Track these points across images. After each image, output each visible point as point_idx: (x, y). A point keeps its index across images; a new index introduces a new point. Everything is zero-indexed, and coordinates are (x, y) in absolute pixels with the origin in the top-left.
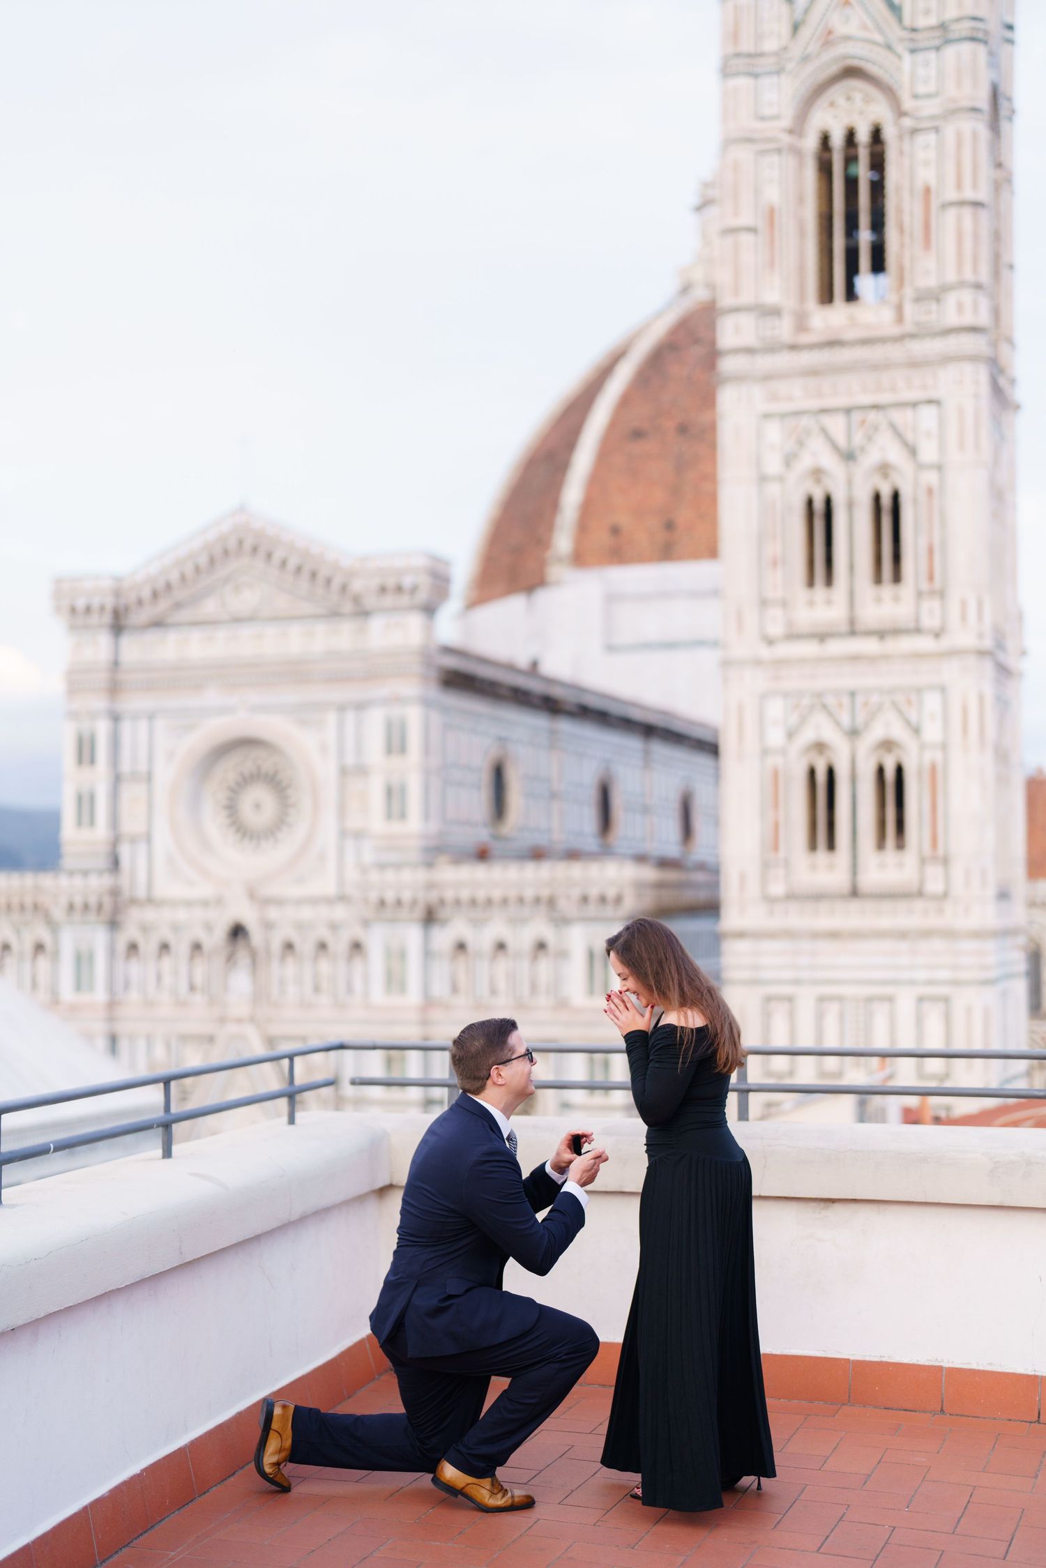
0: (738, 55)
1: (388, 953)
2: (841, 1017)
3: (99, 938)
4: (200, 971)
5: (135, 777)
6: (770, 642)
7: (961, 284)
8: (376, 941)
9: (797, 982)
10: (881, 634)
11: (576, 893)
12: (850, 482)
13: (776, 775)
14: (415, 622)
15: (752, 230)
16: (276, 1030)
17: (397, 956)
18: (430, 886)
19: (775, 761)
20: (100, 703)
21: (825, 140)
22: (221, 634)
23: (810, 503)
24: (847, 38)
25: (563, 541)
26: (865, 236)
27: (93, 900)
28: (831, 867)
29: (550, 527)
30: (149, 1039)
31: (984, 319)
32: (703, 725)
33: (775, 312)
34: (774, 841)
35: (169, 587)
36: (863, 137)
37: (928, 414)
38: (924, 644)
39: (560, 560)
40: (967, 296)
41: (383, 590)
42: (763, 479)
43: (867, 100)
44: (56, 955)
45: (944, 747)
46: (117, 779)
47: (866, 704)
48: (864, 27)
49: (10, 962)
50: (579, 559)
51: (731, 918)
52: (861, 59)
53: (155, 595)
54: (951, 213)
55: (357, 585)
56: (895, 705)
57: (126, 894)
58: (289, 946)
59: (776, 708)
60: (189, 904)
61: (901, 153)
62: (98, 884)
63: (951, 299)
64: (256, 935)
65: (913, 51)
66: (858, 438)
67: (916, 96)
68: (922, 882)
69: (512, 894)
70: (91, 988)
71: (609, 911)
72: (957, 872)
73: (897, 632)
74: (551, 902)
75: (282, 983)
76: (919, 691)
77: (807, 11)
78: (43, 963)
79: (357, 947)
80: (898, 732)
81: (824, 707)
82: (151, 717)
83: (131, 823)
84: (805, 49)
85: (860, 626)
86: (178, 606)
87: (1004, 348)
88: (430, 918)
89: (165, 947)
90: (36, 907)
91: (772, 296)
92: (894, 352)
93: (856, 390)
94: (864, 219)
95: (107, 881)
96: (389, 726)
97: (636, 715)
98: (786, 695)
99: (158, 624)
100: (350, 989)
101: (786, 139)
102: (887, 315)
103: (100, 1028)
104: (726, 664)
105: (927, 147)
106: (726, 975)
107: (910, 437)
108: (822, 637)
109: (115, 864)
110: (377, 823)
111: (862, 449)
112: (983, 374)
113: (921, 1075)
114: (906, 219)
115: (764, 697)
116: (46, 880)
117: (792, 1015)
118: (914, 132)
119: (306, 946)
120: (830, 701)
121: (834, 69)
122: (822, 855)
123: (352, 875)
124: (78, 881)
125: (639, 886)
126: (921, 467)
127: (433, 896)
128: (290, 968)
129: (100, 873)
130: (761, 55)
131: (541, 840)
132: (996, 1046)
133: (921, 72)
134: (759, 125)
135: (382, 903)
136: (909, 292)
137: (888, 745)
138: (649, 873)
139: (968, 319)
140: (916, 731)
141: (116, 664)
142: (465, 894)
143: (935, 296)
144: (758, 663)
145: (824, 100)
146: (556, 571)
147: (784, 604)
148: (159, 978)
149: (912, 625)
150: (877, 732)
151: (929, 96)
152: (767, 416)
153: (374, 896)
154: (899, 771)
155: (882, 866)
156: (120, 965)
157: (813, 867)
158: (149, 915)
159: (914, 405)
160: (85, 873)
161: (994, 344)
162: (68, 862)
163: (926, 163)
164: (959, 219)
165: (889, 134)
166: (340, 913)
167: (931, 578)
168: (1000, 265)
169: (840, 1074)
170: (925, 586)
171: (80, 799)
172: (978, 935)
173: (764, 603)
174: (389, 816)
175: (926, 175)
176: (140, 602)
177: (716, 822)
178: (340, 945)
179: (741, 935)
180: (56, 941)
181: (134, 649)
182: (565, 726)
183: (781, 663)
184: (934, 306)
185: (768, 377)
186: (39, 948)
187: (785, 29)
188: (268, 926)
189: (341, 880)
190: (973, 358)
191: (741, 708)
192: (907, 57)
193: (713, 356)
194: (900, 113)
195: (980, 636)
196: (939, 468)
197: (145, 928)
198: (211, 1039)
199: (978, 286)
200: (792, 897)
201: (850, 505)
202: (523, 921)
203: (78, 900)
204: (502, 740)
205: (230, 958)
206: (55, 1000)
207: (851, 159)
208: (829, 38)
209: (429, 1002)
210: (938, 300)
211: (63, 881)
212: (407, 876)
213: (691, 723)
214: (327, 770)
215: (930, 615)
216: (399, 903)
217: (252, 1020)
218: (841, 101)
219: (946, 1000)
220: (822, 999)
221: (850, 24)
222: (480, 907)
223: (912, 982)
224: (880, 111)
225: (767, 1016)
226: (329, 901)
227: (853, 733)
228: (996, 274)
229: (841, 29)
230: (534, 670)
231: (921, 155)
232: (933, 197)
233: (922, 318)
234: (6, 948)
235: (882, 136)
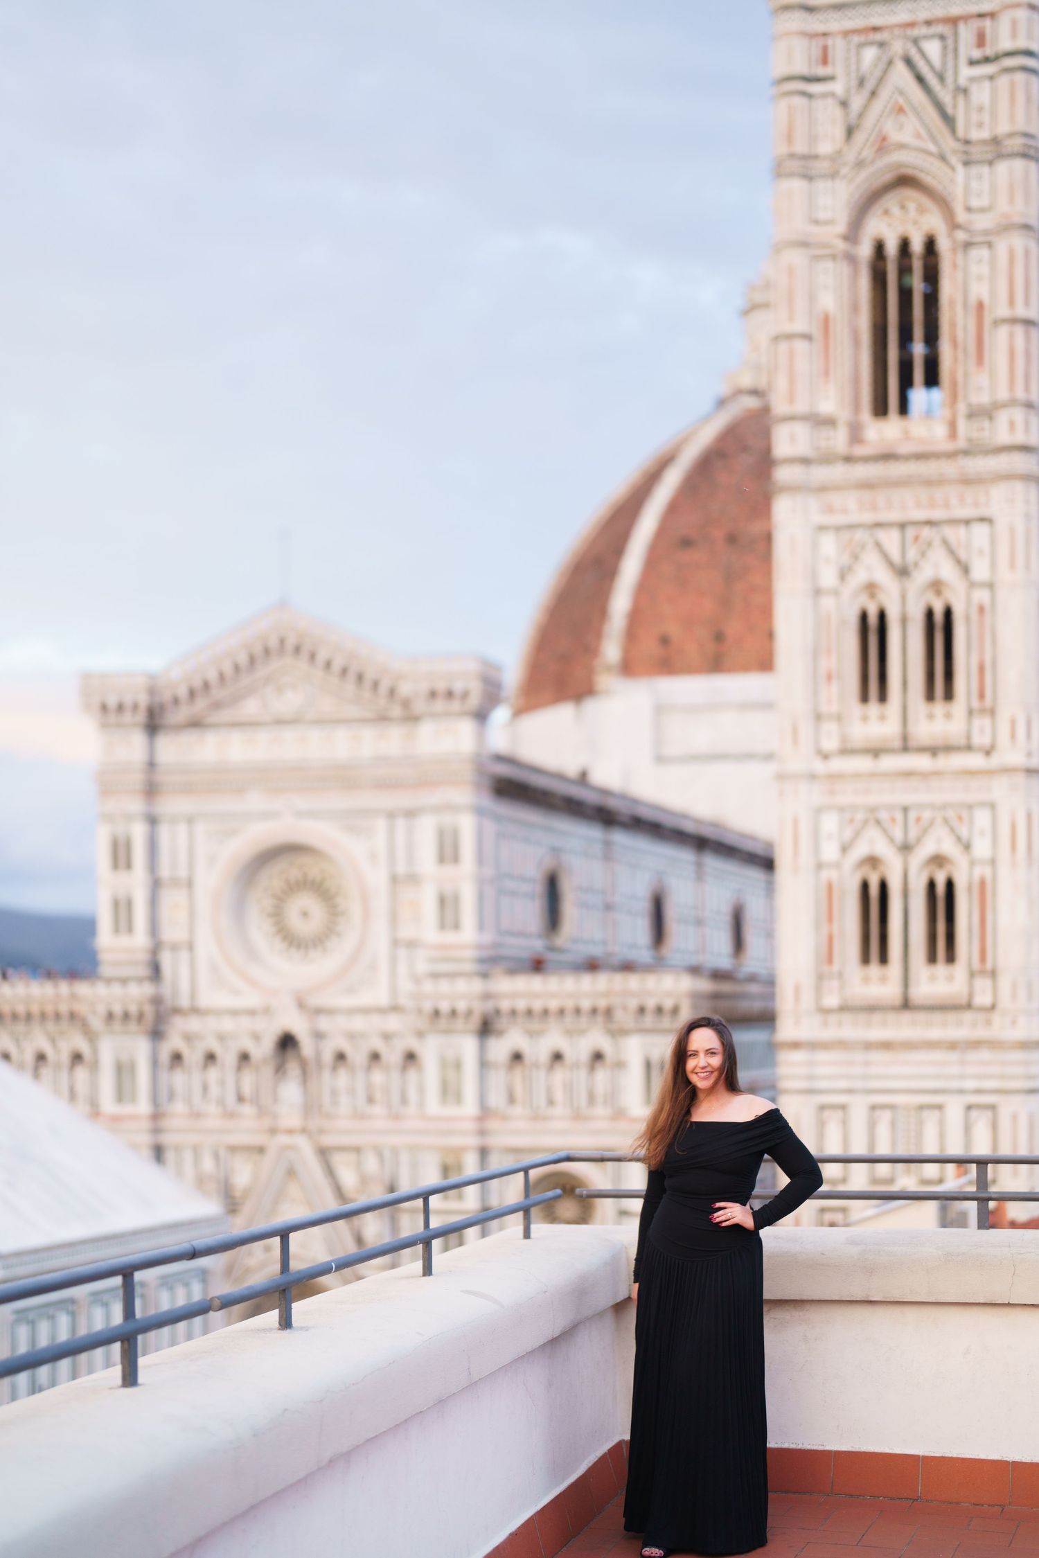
0: (792, 156)
1: (443, 1064)
2: (893, 1124)
3: (141, 1049)
4: (248, 1081)
5: (175, 882)
6: (825, 756)
7: (1013, 402)
8: (430, 1051)
9: (850, 1091)
10: (934, 751)
11: (633, 1004)
12: (903, 598)
13: (830, 888)
14: (466, 728)
15: (807, 337)
16: (328, 1140)
17: (452, 1066)
18: (487, 996)
19: (832, 874)
20: (136, 805)
21: (879, 248)
22: (263, 736)
23: (864, 617)
24: (902, 146)
25: (611, 650)
26: (918, 349)
27: (133, 1009)
28: (883, 979)
29: (599, 634)
30: (196, 1150)
31: (1035, 438)
32: (752, 838)
33: (829, 422)
34: (828, 955)
35: (206, 685)
36: (917, 246)
37: (981, 531)
38: (975, 761)
39: (609, 669)
40: (1018, 414)
41: (433, 695)
42: (818, 592)
43: (921, 210)
44: (95, 1066)
45: (993, 862)
46: (156, 885)
47: (918, 820)
48: (918, 136)
49: (46, 1072)
50: (628, 668)
51: (787, 1029)
52: (915, 168)
53: (192, 694)
54: (1003, 331)
55: (406, 689)
56: (946, 821)
57: (169, 1003)
58: (341, 1057)
59: (830, 823)
60: (235, 1013)
61: (955, 266)
62: (139, 993)
63: (1003, 417)
64: (307, 1046)
65: (966, 163)
66: (912, 554)
67: (969, 209)
68: (971, 995)
69: (569, 1004)
70: (133, 1099)
71: (666, 1022)
72: (1005, 983)
73: (949, 749)
74: (609, 1012)
75: (334, 1093)
76: (970, 807)
77: (861, 115)
78: (81, 1074)
79: (411, 1057)
80: (949, 847)
81: (878, 822)
82: (190, 820)
83: (172, 932)
84: (859, 154)
85: (912, 743)
86: (216, 706)
88: (486, 1029)
89: (211, 1057)
90: (73, 1016)
91: (827, 406)
92: (949, 468)
93: (910, 506)
94: (918, 331)
95: (148, 989)
96: (441, 834)
97: (689, 827)
98: (841, 809)
99: (195, 724)
100: (404, 1100)
101: (841, 245)
102: (940, 431)
103: (145, 1139)
104: (781, 777)
105: (980, 261)
106: (784, 1084)
107: (963, 555)
108: (876, 752)
109: (156, 972)
110: (429, 932)
111: (916, 565)
112: (1032, 494)
114: (960, 333)
115: (819, 811)
116: (83, 989)
117: (845, 1123)
118: (968, 245)
119: (358, 1057)
120: (884, 815)
121: (888, 177)
122: (874, 969)
123: (405, 985)
124: (117, 990)
125: (695, 996)
126: (972, 584)
127: (489, 1006)
128: (343, 1078)
129: (140, 980)
130: (816, 157)
131: (597, 951)
133: (974, 185)
134: (813, 229)
135: (437, 1013)
136: (962, 408)
137: (938, 860)
138: (705, 985)
139: (1019, 438)
140: (967, 847)
141: (151, 765)
142: (521, 1005)
143: (987, 413)
144: (813, 777)
145: (878, 209)
146: (606, 680)
147: (839, 718)
148: (205, 1088)
149: (963, 742)
150: (928, 848)
151: (982, 210)
152: (822, 528)
153: (428, 1006)
154: (950, 885)
155: (933, 979)
156: (164, 1076)
157: (866, 980)
158: (193, 1024)
159: (967, 522)
160: (124, 981)
162: (106, 970)
163: (980, 278)
164: (1011, 336)
166: (393, 1023)
167: (982, 695)
169: (891, 1181)
170: (975, 704)
171: (116, 904)
173: (819, 717)
174: (442, 926)
175: (979, 290)
176: (176, 701)
177: (770, 934)
178: (393, 1056)
179: (796, 1045)
180: (95, 1051)
181: (171, 750)
182: (620, 838)
183: (834, 778)
184: (986, 424)
185: (823, 489)
186: (77, 1058)
187: (839, 132)
188: (319, 1036)
189: (394, 990)
190: (1026, 478)
191: (796, 822)
192: (960, 169)
193: (766, 462)
194: (954, 226)
195: (1029, 754)
196: (991, 586)
197: (189, 1038)
198: (261, 1150)
199: (1029, 405)
200: (844, 1008)
201: (904, 621)
202: (582, 1032)
203: (117, 1009)
204: (556, 851)
205: (280, 1069)
206: (95, 1111)
207: (904, 269)
208: (883, 145)
209: (485, 1113)
210: (991, 418)
211: (101, 990)
212: (462, 986)
213: (743, 836)
214: (378, 879)
215: (981, 733)
216: (454, 1013)
217: (304, 1131)
218: (895, 210)
219: (993, 1108)
220: (874, 1108)
221: (905, 132)
222: (537, 1017)
223: (961, 1092)
224: (934, 222)
225: (821, 1125)
226: (381, 1011)
227: (906, 848)
229: (895, 136)
230: (583, 778)
231: (974, 269)
232: (986, 313)
233: (975, 435)
234: (41, 1058)
235: (936, 248)
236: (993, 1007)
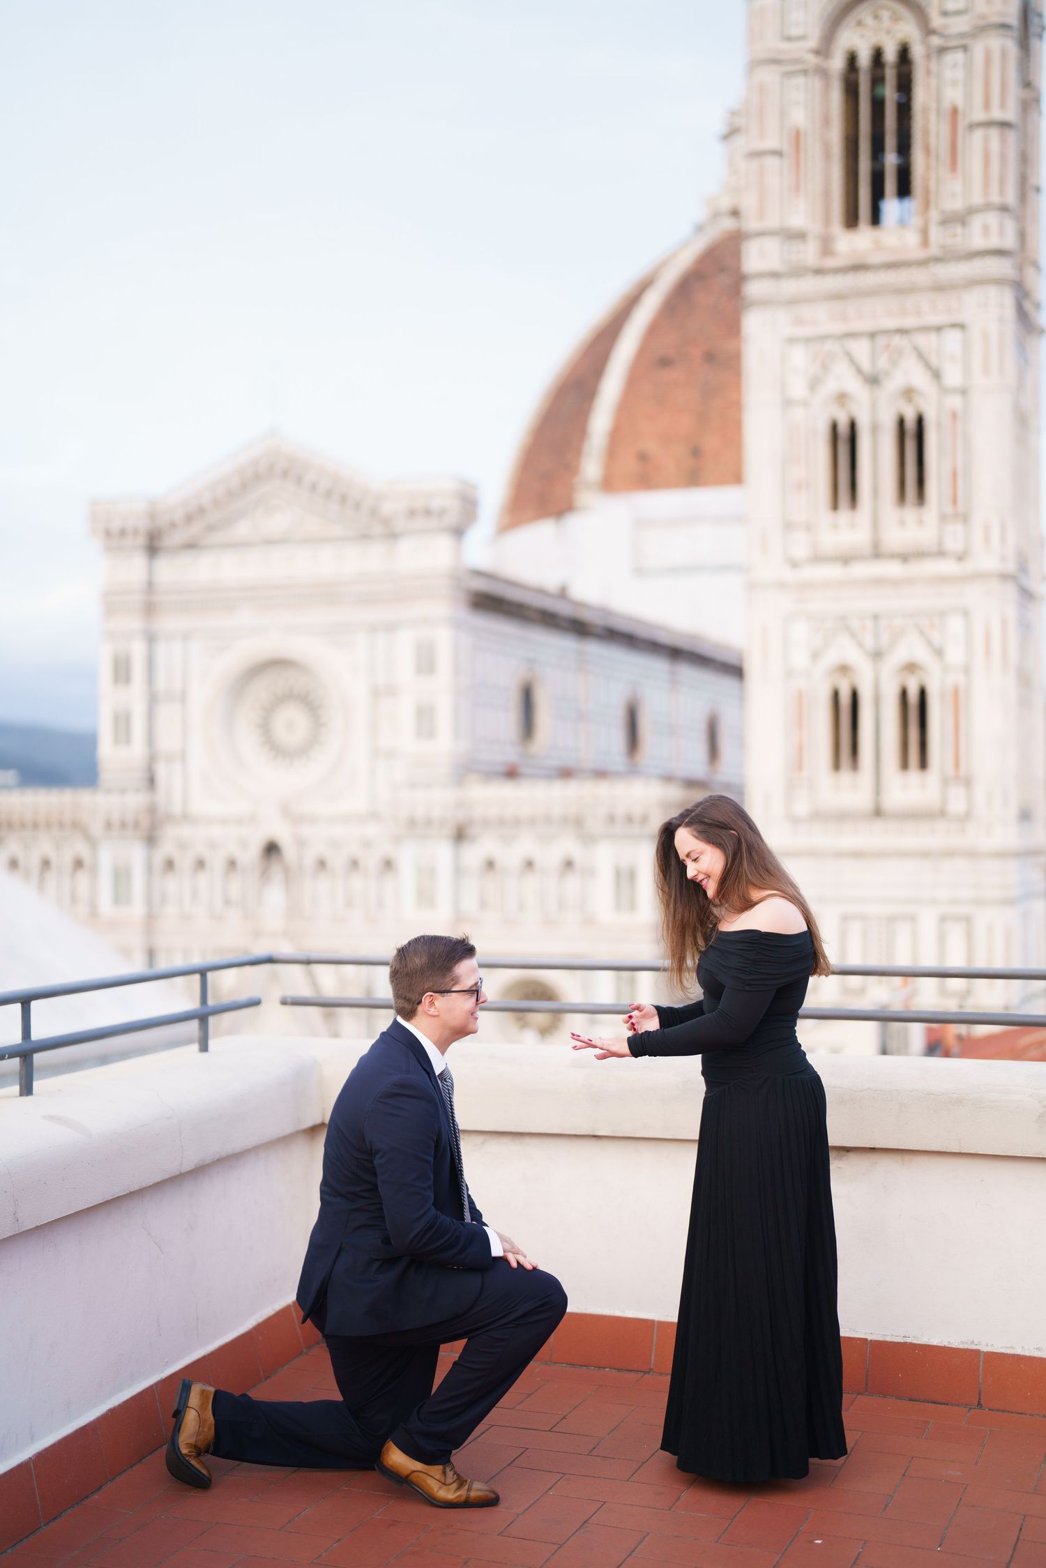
1: (419, 870)
2: (865, 935)
3: (136, 854)
4: (235, 887)
5: (170, 696)
6: (794, 564)
7: (988, 207)
8: (408, 857)
9: (821, 900)
11: (603, 812)
13: (800, 696)
14: (444, 544)
15: (778, 153)
16: (309, 943)
17: (427, 873)
18: (460, 804)
19: (799, 683)
20: (134, 623)
21: (852, 60)
22: (253, 556)
23: (834, 427)
25: (591, 467)
26: (891, 159)
27: (130, 818)
28: (854, 787)
29: (578, 453)
30: (186, 953)
31: (1010, 242)
32: (728, 648)
33: (800, 236)
34: (798, 762)
35: (202, 510)
36: (890, 56)
37: (953, 339)
38: (947, 567)
39: (588, 486)
40: (992, 219)
41: (412, 513)
42: (788, 403)
43: (896, 18)
44: (94, 871)
45: (967, 670)
46: (153, 700)
47: (889, 627)
49: (51, 877)
50: (608, 484)
53: (188, 518)
54: (978, 135)
55: (387, 508)
56: (918, 627)
57: (162, 811)
58: (322, 864)
59: (800, 631)
60: (224, 821)
61: (928, 72)
62: (134, 802)
63: (977, 222)
64: (290, 853)
66: (883, 362)
67: (944, 14)
68: (944, 802)
69: (540, 813)
70: (129, 902)
71: (635, 831)
72: (980, 793)
73: (920, 555)
74: (579, 821)
75: (315, 898)
76: (942, 614)
78: (83, 879)
79: (388, 865)
80: (922, 654)
81: (848, 629)
82: (186, 637)
83: (168, 741)
85: (884, 549)
86: (211, 528)
87: (1030, 273)
88: (460, 835)
89: (201, 864)
90: (74, 823)
91: (798, 220)
92: (920, 276)
93: (881, 314)
94: (890, 141)
95: (143, 798)
96: (419, 648)
97: (664, 638)
98: (810, 617)
99: (191, 546)
100: (381, 907)
101: (812, 59)
102: (912, 239)
103: (136, 941)
104: (751, 587)
105: (955, 66)
107: (934, 361)
108: (846, 559)
109: (151, 781)
110: (407, 742)
111: (887, 373)
112: (1007, 298)
113: (943, 992)
114: (933, 141)
115: (789, 619)
116: (85, 797)
118: (942, 50)
119: (338, 863)
120: (854, 623)
122: (845, 775)
123: (383, 792)
124: (116, 799)
125: (665, 805)
126: (944, 390)
127: (463, 815)
128: (324, 884)
129: (136, 790)
131: (569, 759)
132: (1017, 965)
134: (785, 46)
135: (412, 821)
136: (934, 215)
137: (911, 667)
138: (674, 791)
139: (994, 242)
140: (939, 652)
141: (150, 586)
142: (493, 813)
143: (960, 219)
144: (782, 585)
145: (850, 20)
146: (584, 497)
147: (809, 528)
148: (195, 893)
149: (935, 548)
150: (900, 655)
151: (958, 13)
152: (792, 341)
153: (404, 815)
154: (923, 694)
155: (906, 787)
156: (157, 881)
157: (837, 787)
158: (185, 831)
159: (939, 329)
160: (123, 791)
161: (1020, 268)
162: (105, 779)
163: (954, 83)
164: (986, 140)
165: (917, 52)
166: (372, 830)
167: (955, 501)
168: (1025, 187)
169: (860, 992)
170: (949, 509)
171: (116, 719)
172: (1001, 855)
173: (789, 526)
174: (419, 735)
175: (953, 95)
176: (174, 525)
177: (741, 742)
178: (372, 861)
180: (95, 857)
181: (169, 570)
182: (593, 648)
183: (806, 586)
184: (959, 230)
185: (793, 302)
186: (78, 864)
188: (301, 843)
189: (373, 798)
190: (999, 282)
191: (765, 631)
193: (740, 279)
194: (928, 32)
195: (1003, 558)
196: (964, 392)
197: (183, 846)
199: (1004, 209)
200: (816, 816)
201: (875, 429)
202: (551, 839)
203: (116, 818)
204: (530, 662)
205: (265, 874)
206: (94, 913)
207: (877, 80)
209: (458, 919)
210: (964, 224)
211: (101, 797)
212: (437, 794)
213: (718, 647)
214: (359, 691)
215: (954, 538)
216: (429, 821)
217: (287, 935)
218: (869, 20)
219: (968, 919)
220: (845, 918)
222: (509, 826)
223: (935, 901)
224: (908, 30)
226: (361, 819)
227: (877, 655)
228: (1023, 196)
230: (563, 594)
231: (949, 74)
232: (960, 118)
233: (949, 241)
234: (46, 864)
235: (909, 55)
236: (966, 817)
